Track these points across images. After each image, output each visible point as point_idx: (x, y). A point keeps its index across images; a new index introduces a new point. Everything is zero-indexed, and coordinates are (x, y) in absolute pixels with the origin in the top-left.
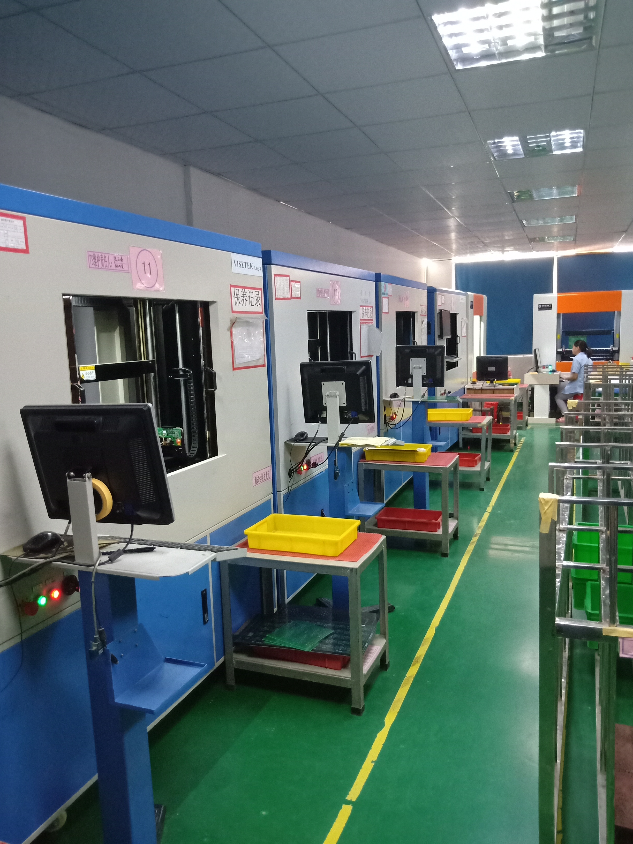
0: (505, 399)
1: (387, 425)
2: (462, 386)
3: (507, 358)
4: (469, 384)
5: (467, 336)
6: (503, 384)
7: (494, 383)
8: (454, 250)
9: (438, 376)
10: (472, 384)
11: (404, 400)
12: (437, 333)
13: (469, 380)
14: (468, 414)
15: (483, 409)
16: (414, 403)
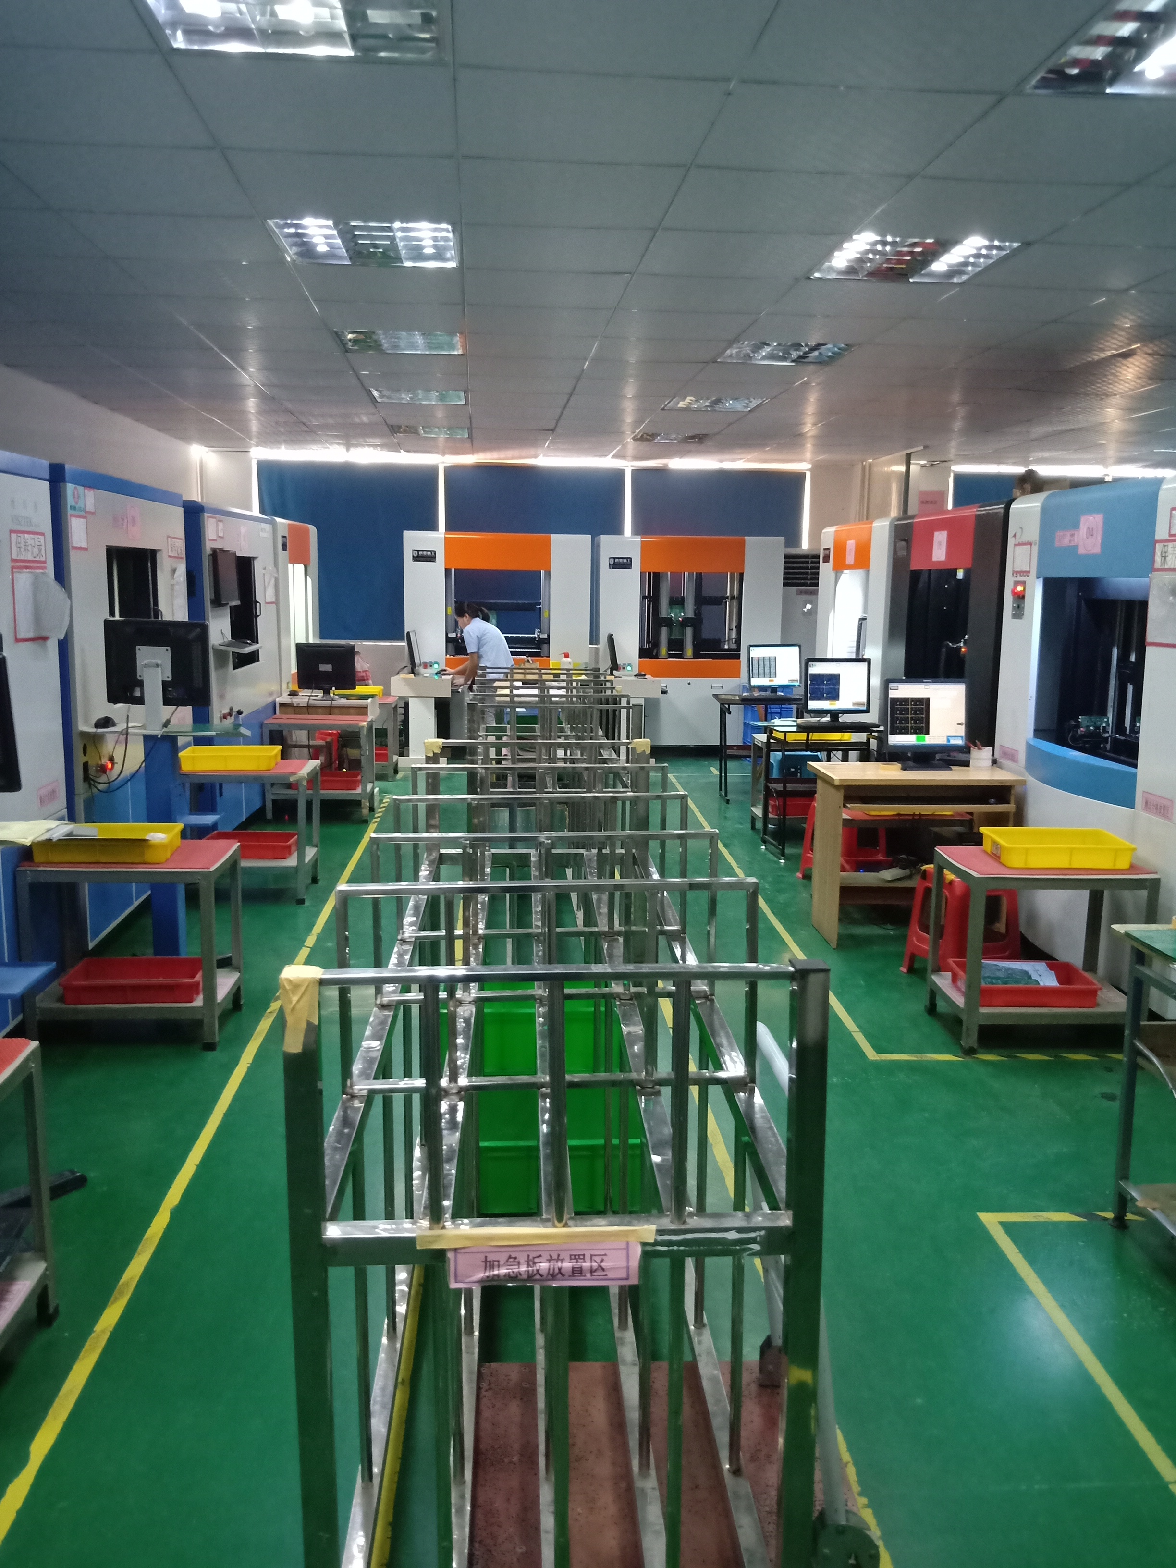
0: (350, 726)
1: (90, 785)
2: (270, 700)
3: (353, 647)
4: (285, 694)
5: (276, 603)
6: (347, 697)
7: (332, 695)
8: (254, 434)
9: (198, 682)
10: (289, 695)
11: (124, 732)
12: (208, 594)
13: (284, 686)
14: (270, 757)
15: (312, 743)
16: (147, 738)
